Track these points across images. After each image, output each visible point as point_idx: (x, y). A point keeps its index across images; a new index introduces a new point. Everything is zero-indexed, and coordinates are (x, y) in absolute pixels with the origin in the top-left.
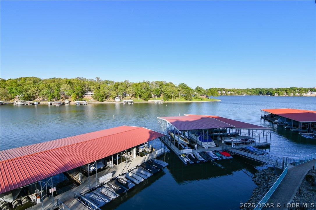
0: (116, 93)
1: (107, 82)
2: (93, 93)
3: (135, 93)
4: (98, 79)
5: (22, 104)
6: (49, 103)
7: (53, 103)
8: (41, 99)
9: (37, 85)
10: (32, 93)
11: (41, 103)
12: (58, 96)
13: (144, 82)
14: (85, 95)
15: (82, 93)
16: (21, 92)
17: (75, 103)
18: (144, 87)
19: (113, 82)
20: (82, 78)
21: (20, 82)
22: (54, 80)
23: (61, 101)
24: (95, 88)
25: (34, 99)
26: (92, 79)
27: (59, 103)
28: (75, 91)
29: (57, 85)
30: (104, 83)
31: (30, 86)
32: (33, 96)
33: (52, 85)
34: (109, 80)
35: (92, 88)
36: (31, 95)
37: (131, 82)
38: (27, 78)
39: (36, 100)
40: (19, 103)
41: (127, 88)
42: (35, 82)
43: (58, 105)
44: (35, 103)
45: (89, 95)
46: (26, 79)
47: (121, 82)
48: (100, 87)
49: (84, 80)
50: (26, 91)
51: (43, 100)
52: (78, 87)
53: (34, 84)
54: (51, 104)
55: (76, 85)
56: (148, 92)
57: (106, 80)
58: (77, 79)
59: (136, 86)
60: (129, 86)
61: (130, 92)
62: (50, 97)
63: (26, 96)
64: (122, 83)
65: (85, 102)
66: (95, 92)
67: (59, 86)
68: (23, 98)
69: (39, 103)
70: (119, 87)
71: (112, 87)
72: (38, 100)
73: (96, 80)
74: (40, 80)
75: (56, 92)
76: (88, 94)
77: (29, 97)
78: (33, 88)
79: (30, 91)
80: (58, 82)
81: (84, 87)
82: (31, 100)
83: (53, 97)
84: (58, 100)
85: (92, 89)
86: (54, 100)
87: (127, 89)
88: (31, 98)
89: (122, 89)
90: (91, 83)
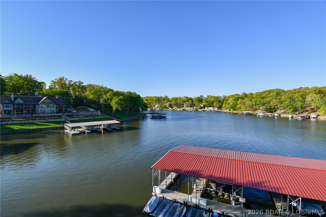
5: (264, 115)
6: (290, 116)
7: (295, 116)
8: (282, 111)
9: (279, 97)
10: (273, 105)
11: (282, 116)
12: (302, 108)
16: (264, 104)
21: (264, 95)
22: (299, 90)
23: (305, 114)
25: (275, 111)
27: (302, 117)
29: (301, 96)
31: (272, 98)
32: (275, 108)
33: (296, 96)
36: (273, 107)
38: (271, 90)
39: (277, 112)
40: (261, 114)
42: (278, 94)
43: (300, 119)
44: (276, 115)
46: (270, 92)
50: (269, 103)
51: (284, 113)
53: (276, 96)
54: (292, 118)
62: (291, 109)
63: (268, 108)
67: (304, 97)
68: (265, 109)
69: (280, 115)
72: (279, 112)
74: (284, 91)
75: (299, 104)
77: (270, 108)
78: (274, 100)
79: (272, 103)
80: (303, 93)
82: (272, 112)
83: (295, 110)
84: (302, 113)
86: (297, 113)
88: (272, 110)
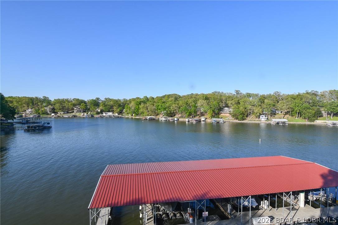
0: (261, 109)
1: (249, 95)
2: (231, 110)
3: (290, 110)
4: (237, 92)
5: (166, 119)
6: (187, 120)
7: (190, 119)
8: (180, 115)
9: (177, 102)
10: (173, 110)
11: (181, 120)
12: (195, 113)
13: (308, 93)
14: (222, 112)
15: (218, 109)
16: (165, 109)
17: (211, 121)
18: (307, 100)
19: (257, 95)
20: (219, 92)
21: (164, 100)
22: (191, 96)
23: (197, 118)
24: (234, 103)
25: (174, 116)
26: (230, 93)
27: (196, 120)
28: (211, 108)
29: (194, 101)
30: (245, 97)
31: (172, 103)
32: (174, 112)
33: (190, 102)
34: (252, 93)
35: (230, 103)
36: (172, 112)
37: (283, 94)
38: (169, 95)
39: (176, 116)
40: (163, 119)
41: (278, 102)
42: (176, 99)
43: (194, 122)
44: (176, 119)
45: (226, 112)
46: (169, 96)
47: (268, 94)
48: (239, 103)
49: (221, 95)
50: (169, 107)
51: (182, 117)
52: (214, 103)
53: (175, 101)
54: (189, 121)
55: (213, 100)
56: (314, 107)
57: (247, 93)
58: (214, 93)
59: (293, 99)
60: (280, 99)
61: (283, 108)
62: (187, 113)
63: (169, 112)
64: (270, 96)
65: (222, 120)
66: (233, 109)
67: (195, 102)
68: (166, 114)
69: (178, 120)
70: (266, 101)
71: (256, 101)
72: (177, 116)
73: (235, 94)
74: (180, 97)
75: (193, 109)
76: (225, 110)
77: (170, 113)
78: (174, 105)
79: (172, 108)
80: (195, 98)
81: (220, 103)
82: (172, 117)
83: (190, 114)
84: (195, 117)
85: (229, 105)
86: (191, 117)
87: (279, 104)
88: (172, 115)
89: (270, 105)
90: (229, 97)
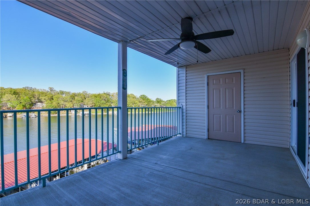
0: (72, 104)
1: (62, 93)
2: (44, 105)
3: (93, 105)
4: (51, 89)
13: (104, 94)
14: (34, 107)
15: (30, 104)
17: (21, 116)
18: (104, 98)
19: (69, 93)
20: (32, 88)
24: (47, 99)
26: (43, 90)
28: (21, 103)
30: (59, 94)
34: (65, 91)
35: (43, 99)
37: (89, 93)
41: (85, 99)
45: (39, 107)
47: (78, 92)
48: (53, 98)
49: (33, 90)
52: (25, 98)
55: (24, 96)
56: (107, 103)
57: (61, 91)
58: (25, 89)
59: (95, 97)
60: (87, 97)
61: (88, 103)
64: (79, 94)
65: (34, 115)
66: (46, 104)
70: (76, 98)
71: (68, 98)
73: (49, 90)
76: (38, 105)
81: (32, 98)
85: (43, 100)
87: (85, 100)
89: (79, 101)
90: (43, 93)
